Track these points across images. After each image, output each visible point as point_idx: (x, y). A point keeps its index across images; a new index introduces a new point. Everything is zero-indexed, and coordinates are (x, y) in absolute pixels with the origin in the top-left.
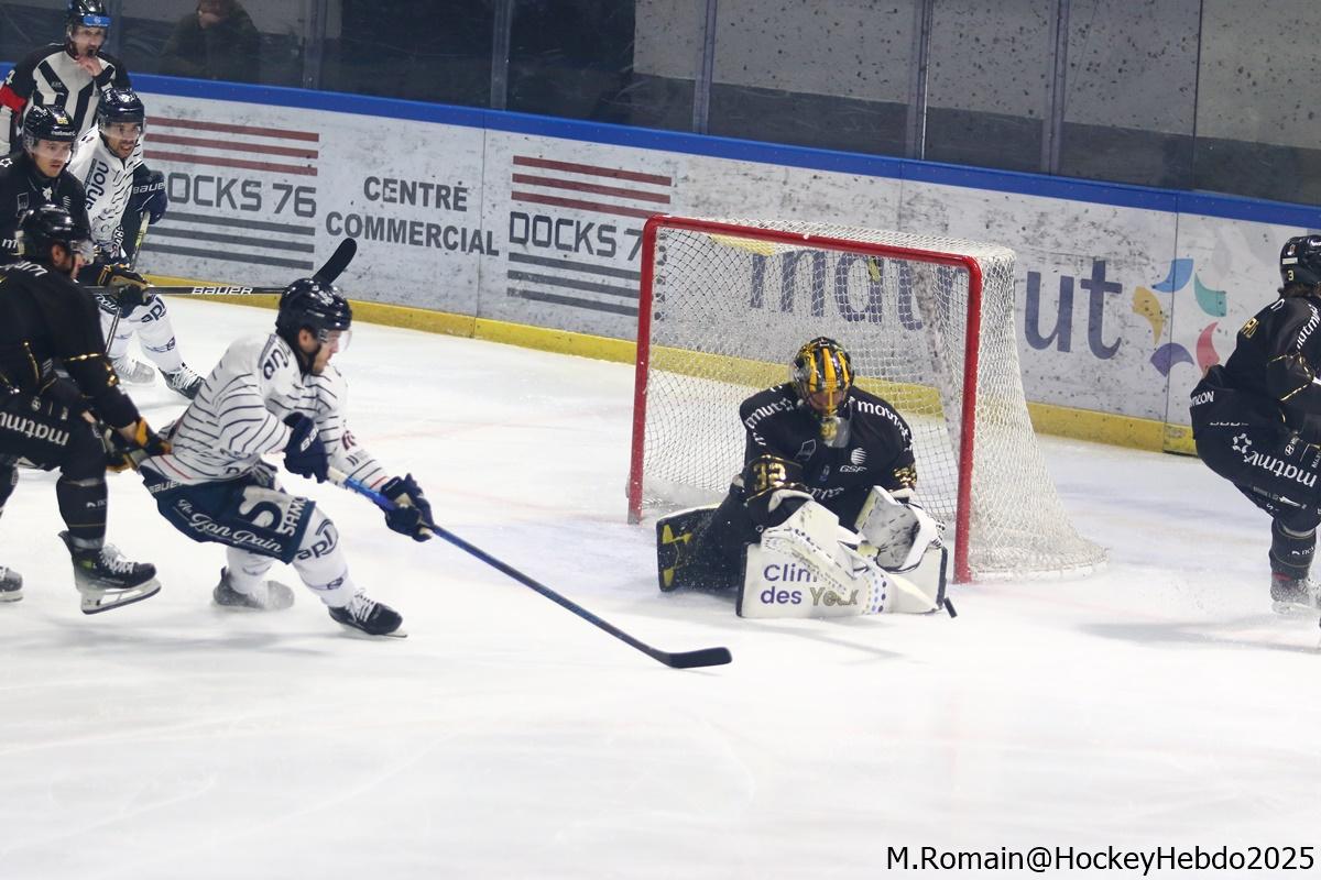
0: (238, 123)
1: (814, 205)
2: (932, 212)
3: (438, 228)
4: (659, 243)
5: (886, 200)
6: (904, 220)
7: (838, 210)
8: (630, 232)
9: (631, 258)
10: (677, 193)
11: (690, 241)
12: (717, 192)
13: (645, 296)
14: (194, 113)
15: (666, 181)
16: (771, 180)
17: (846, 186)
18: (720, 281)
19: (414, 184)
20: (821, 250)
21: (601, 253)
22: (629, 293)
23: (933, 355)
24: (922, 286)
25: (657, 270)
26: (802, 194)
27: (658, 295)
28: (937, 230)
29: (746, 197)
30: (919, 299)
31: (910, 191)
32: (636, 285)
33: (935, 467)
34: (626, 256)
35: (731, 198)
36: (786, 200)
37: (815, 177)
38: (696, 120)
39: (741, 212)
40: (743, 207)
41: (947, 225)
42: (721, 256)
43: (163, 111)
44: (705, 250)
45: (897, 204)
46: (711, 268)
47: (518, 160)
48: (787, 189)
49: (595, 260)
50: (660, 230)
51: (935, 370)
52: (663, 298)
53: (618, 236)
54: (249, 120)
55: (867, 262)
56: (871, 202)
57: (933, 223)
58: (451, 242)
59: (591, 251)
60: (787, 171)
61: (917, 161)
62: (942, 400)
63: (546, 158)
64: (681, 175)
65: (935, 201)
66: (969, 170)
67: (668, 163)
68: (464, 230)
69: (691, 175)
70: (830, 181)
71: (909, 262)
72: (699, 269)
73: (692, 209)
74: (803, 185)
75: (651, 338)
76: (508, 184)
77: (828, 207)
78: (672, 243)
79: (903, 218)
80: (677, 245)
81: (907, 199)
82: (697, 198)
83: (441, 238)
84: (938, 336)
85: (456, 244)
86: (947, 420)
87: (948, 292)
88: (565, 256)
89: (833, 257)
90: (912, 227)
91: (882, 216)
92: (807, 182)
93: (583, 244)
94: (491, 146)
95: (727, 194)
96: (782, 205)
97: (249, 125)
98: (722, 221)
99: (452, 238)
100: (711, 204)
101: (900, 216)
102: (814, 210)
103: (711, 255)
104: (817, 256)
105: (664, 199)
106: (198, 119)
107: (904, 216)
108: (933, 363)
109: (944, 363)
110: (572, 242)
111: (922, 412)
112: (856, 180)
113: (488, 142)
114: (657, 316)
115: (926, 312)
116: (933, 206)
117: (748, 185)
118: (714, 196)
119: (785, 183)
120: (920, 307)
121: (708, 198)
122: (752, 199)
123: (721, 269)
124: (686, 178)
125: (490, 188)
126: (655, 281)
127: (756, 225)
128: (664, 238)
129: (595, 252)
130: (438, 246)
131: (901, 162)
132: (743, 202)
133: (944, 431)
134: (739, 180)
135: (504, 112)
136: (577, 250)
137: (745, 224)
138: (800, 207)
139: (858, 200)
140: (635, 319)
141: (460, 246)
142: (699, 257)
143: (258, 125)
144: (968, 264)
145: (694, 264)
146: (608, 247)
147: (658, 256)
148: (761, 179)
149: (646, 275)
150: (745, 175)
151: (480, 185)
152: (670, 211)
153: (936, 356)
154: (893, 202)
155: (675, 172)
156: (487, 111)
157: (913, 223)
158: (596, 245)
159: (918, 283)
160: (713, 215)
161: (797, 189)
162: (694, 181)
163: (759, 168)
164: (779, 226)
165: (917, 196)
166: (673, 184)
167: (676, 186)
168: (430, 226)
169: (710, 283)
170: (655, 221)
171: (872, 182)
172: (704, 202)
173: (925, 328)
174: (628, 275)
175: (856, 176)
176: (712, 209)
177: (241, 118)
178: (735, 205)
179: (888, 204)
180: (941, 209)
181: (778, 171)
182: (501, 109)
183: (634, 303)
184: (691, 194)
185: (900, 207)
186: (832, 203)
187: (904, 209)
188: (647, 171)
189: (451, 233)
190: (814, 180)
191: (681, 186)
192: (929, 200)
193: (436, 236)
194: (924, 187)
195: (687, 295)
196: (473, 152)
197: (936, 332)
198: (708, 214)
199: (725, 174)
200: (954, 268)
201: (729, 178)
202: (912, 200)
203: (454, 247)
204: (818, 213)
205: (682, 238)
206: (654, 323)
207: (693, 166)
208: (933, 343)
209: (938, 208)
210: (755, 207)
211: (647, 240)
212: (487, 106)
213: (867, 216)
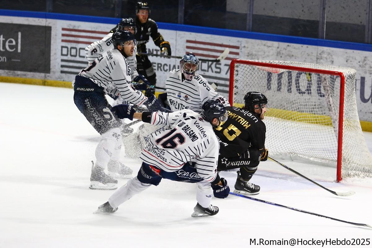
0: (93, 30)
1: (288, 55)
2: (328, 57)
3: (161, 64)
4: (236, 69)
5: (312, 53)
6: (318, 60)
7: (296, 56)
8: (226, 65)
9: (226, 74)
10: (241, 52)
11: (246, 69)
12: (255, 51)
13: (231, 86)
14: (79, 27)
15: (237, 48)
16: (273, 47)
17: (299, 48)
18: (256, 82)
19: (153, 50)
20: (290, 70)
21: (216, 72)
22: (226, 86)
23: (329, 106)
24: (325, 82)
25: (235, 78)
26: (284, 52)
27: (236, 87)
28: (330, 63)
29: (265, 53)
30: (324, 87)
31: (320, 50)
32: (228, 83)
33: (331, 144)
34: (224, 73)
35: (260, 53)
36: (278, 54)
37: (288, 46)
38: (248, 27)
39: (263, 58)
40: (264, 56)
41: (333, 61)
42: (256, 73)
43: (68, 26)
44: (251, 72)
45: (316, 55)
46: (253, 78)
47: (188, 41)
48: (279, 50)
49: (214, 75)
50: (236, 65)
51: (330, 111)
52: (237, 88)
53: (222, 66)
54: (97, 28)
55: (306, 74)
56: (307, 54)
57: (328, 60)
58: (165, 69)
59: (212, 71)
60: (279, 44)
61: (323, 40)
62: (332, 121)
63: (198, 40)
64: (243, 45)
65: (329, 53)
66: (340, 43)
67: (238, 41)
68: (170, 65)
69: (246, 45)
70: (293, 47)
71: (321, 74)
72: (249, 78)
73: (246, 57)
74: (284, 49)
75: (233, 102)
76: (184, 49)
77: (293, 56)
78: (240, 69)
79: (318, 59)
80: (242, 70)
81: (319, 52)
82: (248, 53)
83: (162, 68)
84: (331, 99)
85: (167, 70)
86: (334, 128)
87: (334, 85)
88: (204, 73)
89: (294, 73)
90: (321, 62)
91: (311, 59)
92: (285, 47)
93: (210, 69)
94: (179, 36)
95: (258, 52)
96: (277, 55)
97: (97, 30)
98: (257, 61)
99: (166, 68)
100: (253, 55)
101: (317, 59)
102: (288, 57)
103: (253, 73)
104: (290, 72)
105: (237, 54)
106: (80, 29)
107: (319, 58)
108: (329, 108)
109: (333, 108)
110: (206, 69)
111: (325, 125)
112: (302, 46)
113: (177, 35)
114: (235, 94)
115: (327, 91)
116: (328, 55)
117: (265, 49)
118: (254, 53)
119: (278, 48)
120: (325, 89)
121: (252, 53)
122: (267, 54)
123: (256, 78)
124: (244, 47)
125: (179, 51)
126: (234, 82)
127: (268, 62)
128: (237, 66)
129: (214, 72)
130: (161, 70)
131: (317, 40)
132: (264, 55)
133: (333, 132)
134: (262, 47)
135: (183, 25)
136: (208, 71)
137: (264, 62)
138: (283, 56)
139: (303, 53)
140: (228, 94)
141: (168, 71)
142: (249, 74)
143: (100, 30)
144: (340, 74)
145: (247, 76)
146: (218, 70)
147: (235, 73)
148: (270, 46)
149: (231, 80)
150: (265, 45)
151: (175, 50)
152: (240, 58)
153: (330, 106)
154: (315, 54)
155: (241, 45)
156: (177, 25)
157: (322, 61)
158: (214, 69)
159: (324, 81)
160: (254, 59)
161: (282, 49)
162: (247, 48)
163: (269, 43)
164: (275, 62)
165: (323, 52)
166: (240, 48)
167: (241, 49)
168: (158, 64)
169: (253, 82)
170: (234, 61)
171: (307, 47)
172: (251, 55)
173: (327, 97)
174: (225, 79)
175: (302, 45)
176: (253, 57)
177: (94, 28)
178: (261, 55)
179: (314, 54)
180: (331, 56)
181: (276, 44)
182: (182, 24)
183: (227, 89)
184: (246, 52)
185: (317, 55)
186: (294, 54)
187: (319, 56)
188: (232, 44)
189: (165, 67)
190: (288, 47)
191: (243, 50)
192: (327, 53)
193: (160, 67)
194: (325, 49)
195: (245, 87)
196: (173, 39)
197: (330, 98)
198: (252, 59)
199: (258, 45)
200: (335, 76)
201: (259, 47)
202: (321, 53)
203: (166, 71)
204: (289, 58)
205: (243, 68)
206: (234, 96)
207: (247, 42)
208: (329, 102)
209: (330, 56)
210: (268, 56)
211: (232, 68)
212: (177, 23)
213: (306, 58)
